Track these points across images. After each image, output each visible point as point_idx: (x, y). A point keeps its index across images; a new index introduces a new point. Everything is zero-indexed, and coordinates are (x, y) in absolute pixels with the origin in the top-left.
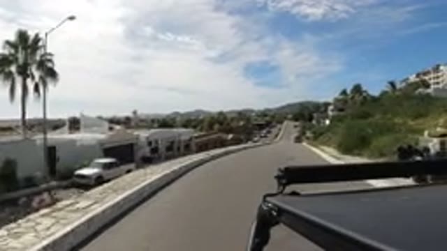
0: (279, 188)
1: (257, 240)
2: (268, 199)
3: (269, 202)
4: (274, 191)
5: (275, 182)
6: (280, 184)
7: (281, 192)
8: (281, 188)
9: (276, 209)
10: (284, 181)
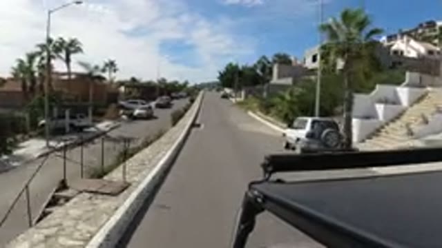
0: (265, 176)
1: (242, 227)
2: (255, 186)
3: (255, 189)
4: (260, 179)
5: (261, 170)
6: (266, 171)
7: (267, 180)
8: (267, 176)
9: (262, 196)
10: (270, 169)
